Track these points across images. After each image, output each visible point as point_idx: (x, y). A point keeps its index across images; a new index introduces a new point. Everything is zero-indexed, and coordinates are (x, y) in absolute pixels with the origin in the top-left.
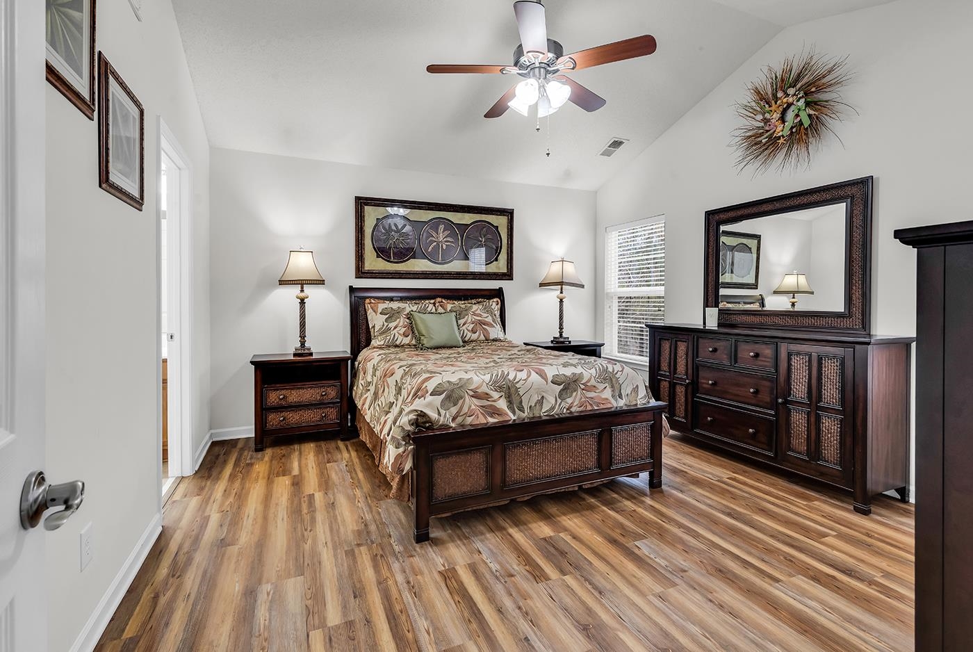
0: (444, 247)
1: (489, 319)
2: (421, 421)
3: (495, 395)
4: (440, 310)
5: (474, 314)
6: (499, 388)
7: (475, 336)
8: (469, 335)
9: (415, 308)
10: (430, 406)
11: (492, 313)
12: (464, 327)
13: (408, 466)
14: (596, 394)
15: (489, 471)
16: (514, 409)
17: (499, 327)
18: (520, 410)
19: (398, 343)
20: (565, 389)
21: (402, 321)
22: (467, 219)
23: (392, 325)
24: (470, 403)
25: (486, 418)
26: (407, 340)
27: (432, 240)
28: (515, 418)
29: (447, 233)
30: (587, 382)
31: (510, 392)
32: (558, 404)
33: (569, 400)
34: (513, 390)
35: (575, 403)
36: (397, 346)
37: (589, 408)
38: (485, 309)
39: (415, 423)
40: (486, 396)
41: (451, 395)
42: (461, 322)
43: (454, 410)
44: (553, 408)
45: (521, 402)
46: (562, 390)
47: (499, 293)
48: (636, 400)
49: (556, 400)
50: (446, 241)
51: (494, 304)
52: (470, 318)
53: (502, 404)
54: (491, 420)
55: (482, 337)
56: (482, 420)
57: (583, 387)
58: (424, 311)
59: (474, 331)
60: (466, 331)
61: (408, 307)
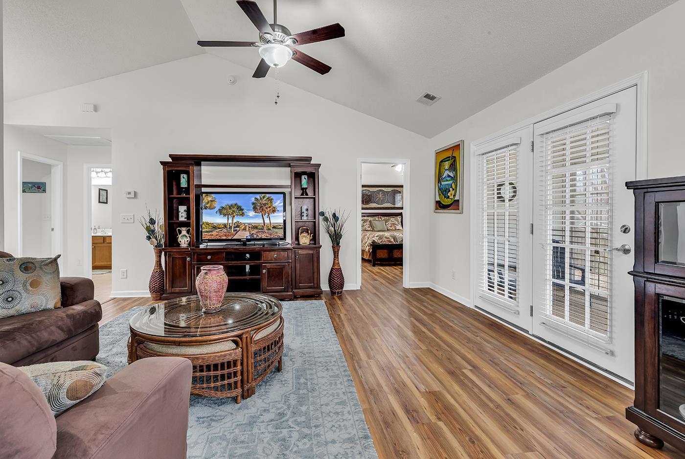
0: (381, 199)
1: (397, 223)
2: (374, 242)
4: (380, 220)
5: (392, 221)
6: (392, 237)
7: (391, 228)
8: (389, 228)
9: (372, 219)
10: (376, 239)
11: (398, 221)
13: (371, 251)
15: (389, 255)
17: (400, 225)
21: (368, 223)
22: (390, 189)
23: (365, 224)
24: (384, 239)
26: (369, 229)
27: (377, 197)
29: (382, 194)
31: (395, 238)
38: (396, 219)
39: (372, 242)
40: (389, 238)
41: (380, 238)
42: (387, 224)
43: (381, 240)
47: (401, 214)
50: (382, 197)
51: (399, 218)
52: (390, 222)
53: (392, 240)
55: (394, 229)
56: (387, 243)
58: (375, 220)
60: (388, 226)
61: (370, 219)
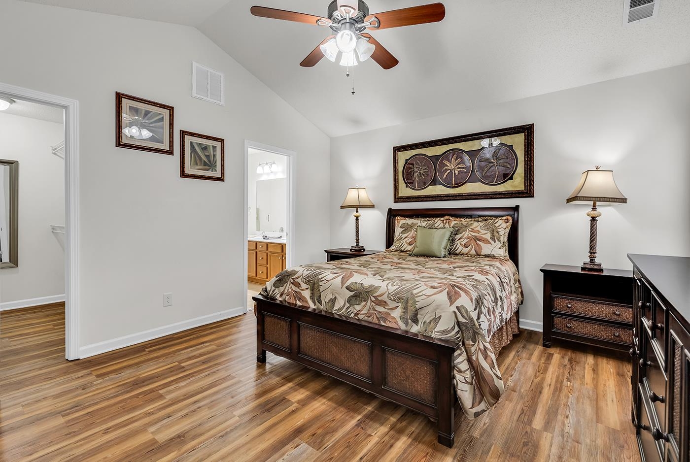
0: (457, 172)
3: (304, 286)
5: (473, 230)
6: (308, 282)
9: (424, 224)
12: (458, 242)
14: (386, 310)
16: (315, 301)
18: (319, 302)
19: (403, 249)
20: (356, 296)
24: (290, 287)
25: (296, 300)
27: (446, 169)
28: (315, 307)
29: (459, 161)
30: (378, 296)
31: (314, 287)
32: (346, 307)
33: (358, 308)
34: (316, 286)
35: (362, 312)
36: (402, 251)
37: (375, 321)
38: (486, 226)
40: (299, 285)
42: (458, 237)
43: (281, 289)
44: (341, 309)
45: (320, 296)
46: (352, 296)
47: (514, 211)
48: (432, 332)
49: (345, 304)
50: (459, 168)
52: (467, 234)
53: (307, 294)
54: (299, 303)
55: (473, 252)
57: (373, 299)
58: (431, 227)
59: (466, 246)
60: (459, 245)
61: (420, 223)
